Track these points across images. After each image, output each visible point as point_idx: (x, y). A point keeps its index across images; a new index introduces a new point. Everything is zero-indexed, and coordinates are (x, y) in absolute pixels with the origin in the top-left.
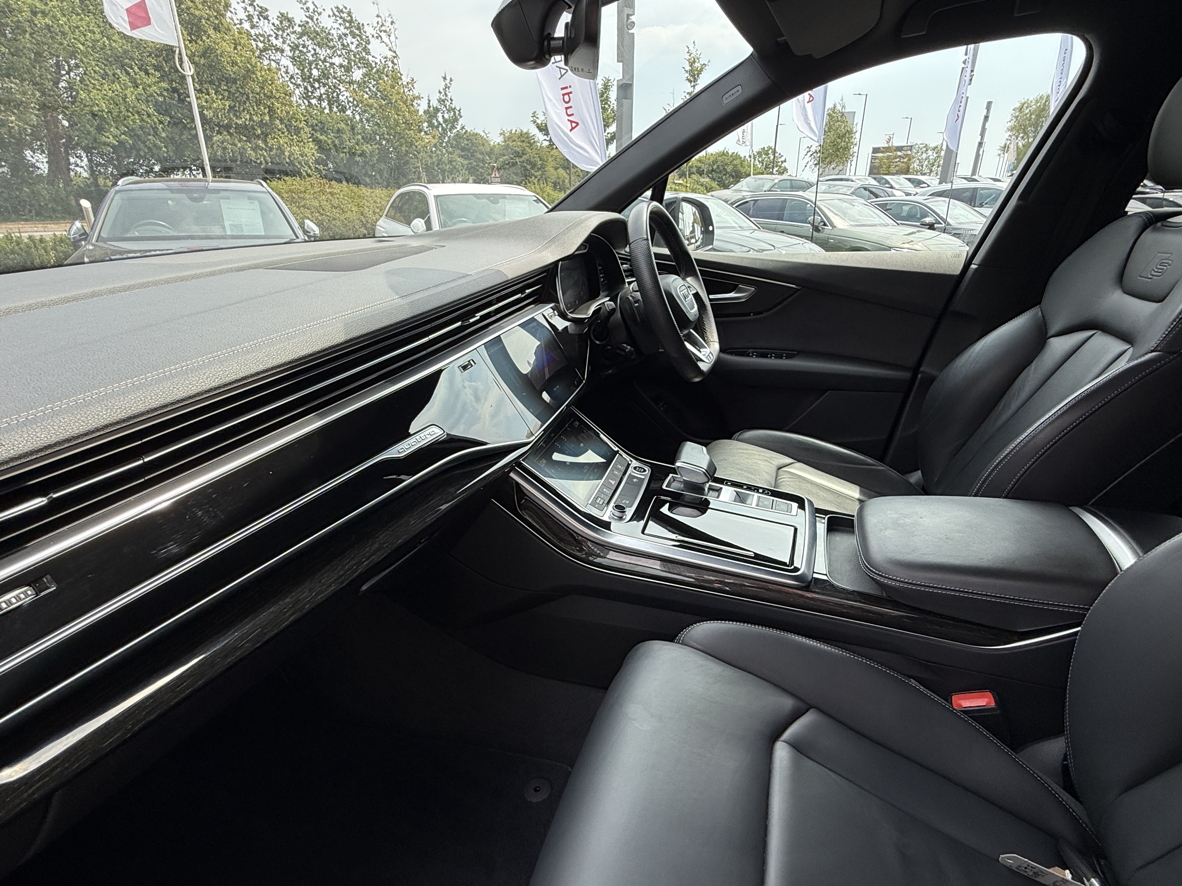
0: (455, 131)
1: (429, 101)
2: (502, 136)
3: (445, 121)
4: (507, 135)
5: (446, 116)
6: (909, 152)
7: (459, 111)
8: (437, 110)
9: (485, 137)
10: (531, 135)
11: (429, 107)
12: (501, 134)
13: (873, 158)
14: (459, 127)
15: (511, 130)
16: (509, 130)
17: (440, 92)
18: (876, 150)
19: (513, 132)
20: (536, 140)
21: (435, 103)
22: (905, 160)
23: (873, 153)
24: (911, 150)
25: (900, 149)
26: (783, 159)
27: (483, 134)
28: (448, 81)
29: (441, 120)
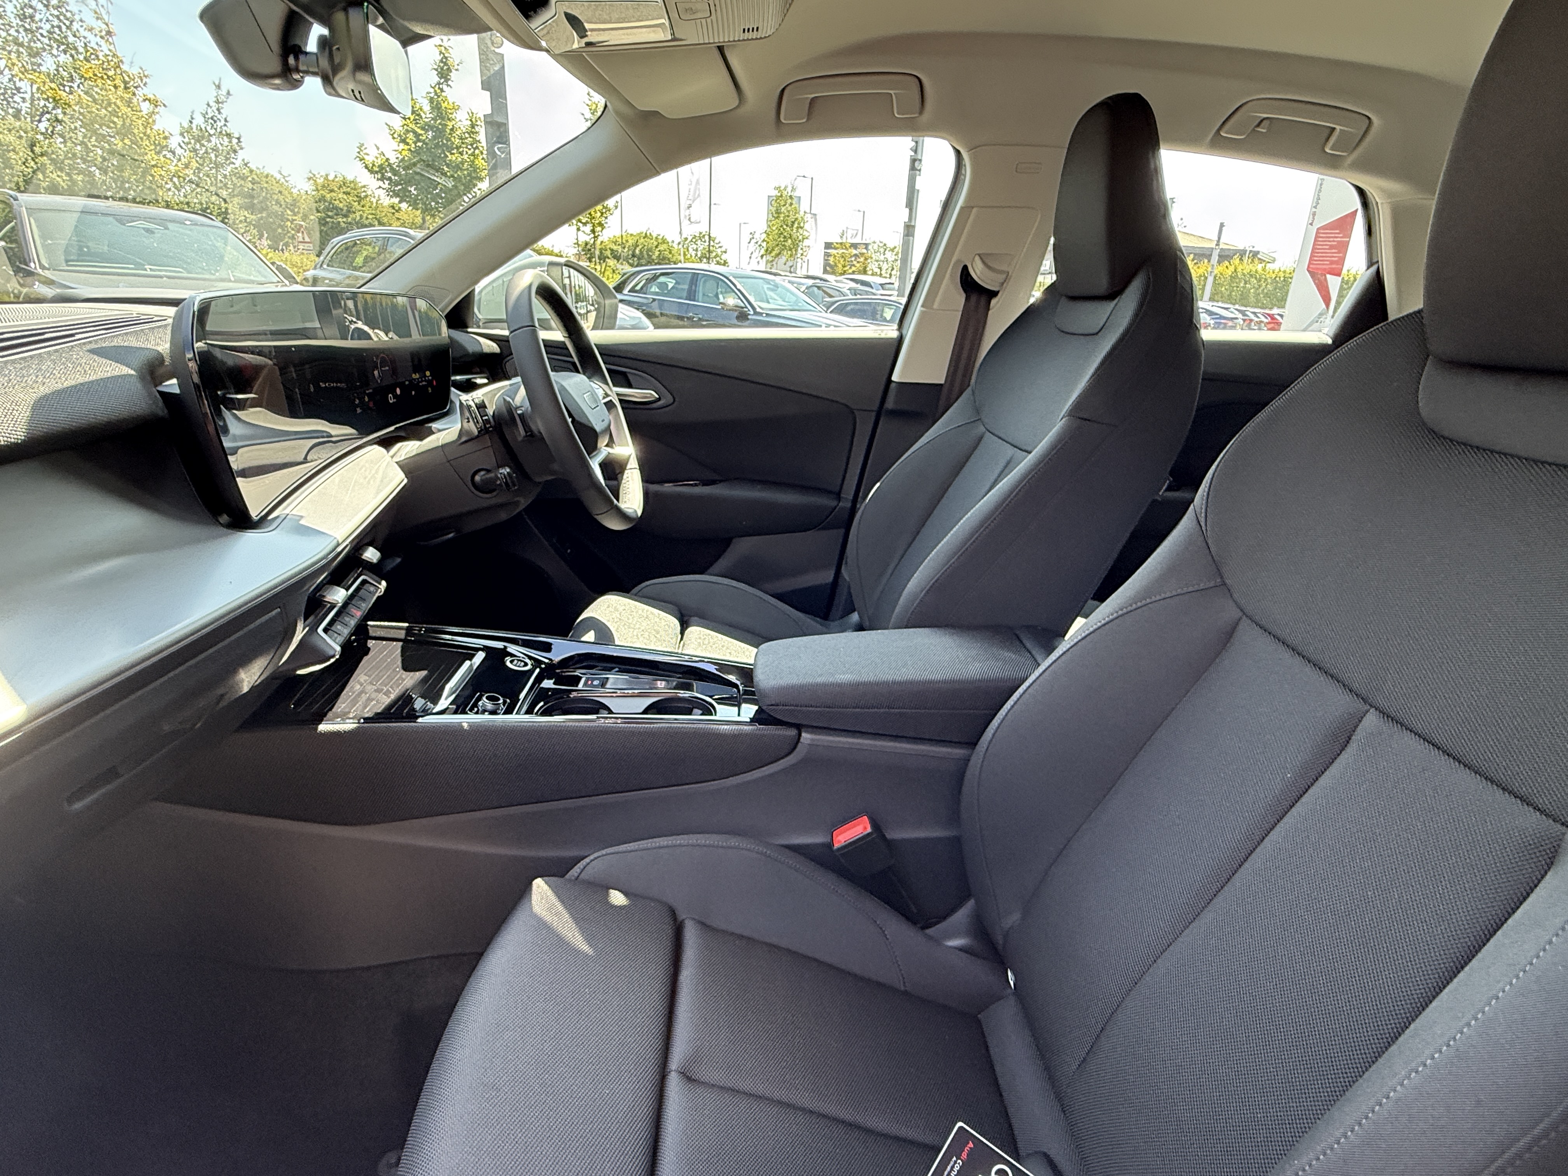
2: (311, 181)
4: (320, 181)
6: (865, 251)
10: (360, 185)
12: (309, 179)
13: (827, 255)
15: (327, 175)
16: (324, 174)
18: (828, 245)
19: (331, 178)
20: (369, 193)
22: (862, 259)
23: (826, 248)
24: (866, 248)
25: (855, 246)
26: (723, 249)
27: (278, 177)
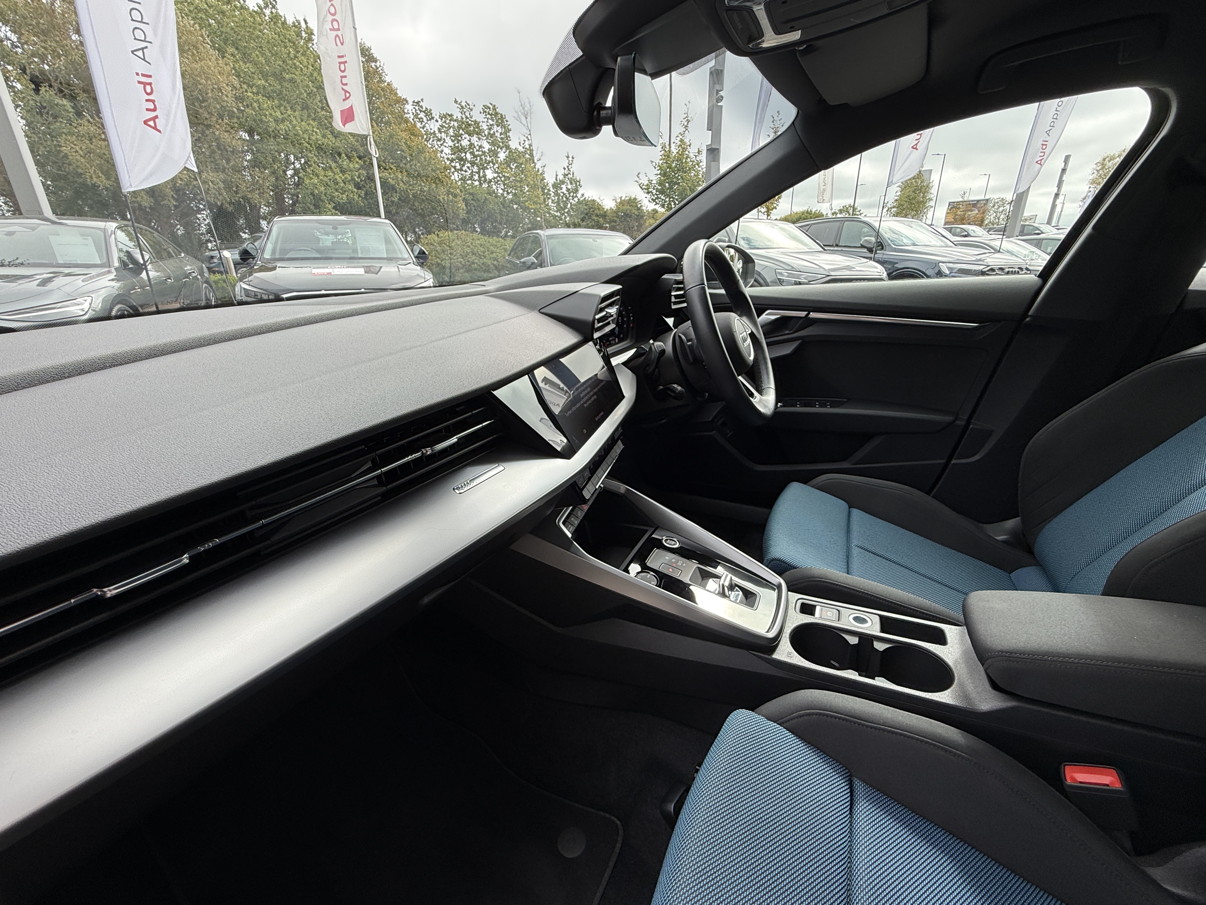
0: (576, 199)
1: (557, 175)
3: (568, 190)
5: (569, 187)
7: (579, 182)
8: (563, 182)
9: (600, 203)
11: (556, 180)
14: (579, 195)
17: (565, 169)
21: (560, 177)
28: (570, 159)
29: (564, 190)
